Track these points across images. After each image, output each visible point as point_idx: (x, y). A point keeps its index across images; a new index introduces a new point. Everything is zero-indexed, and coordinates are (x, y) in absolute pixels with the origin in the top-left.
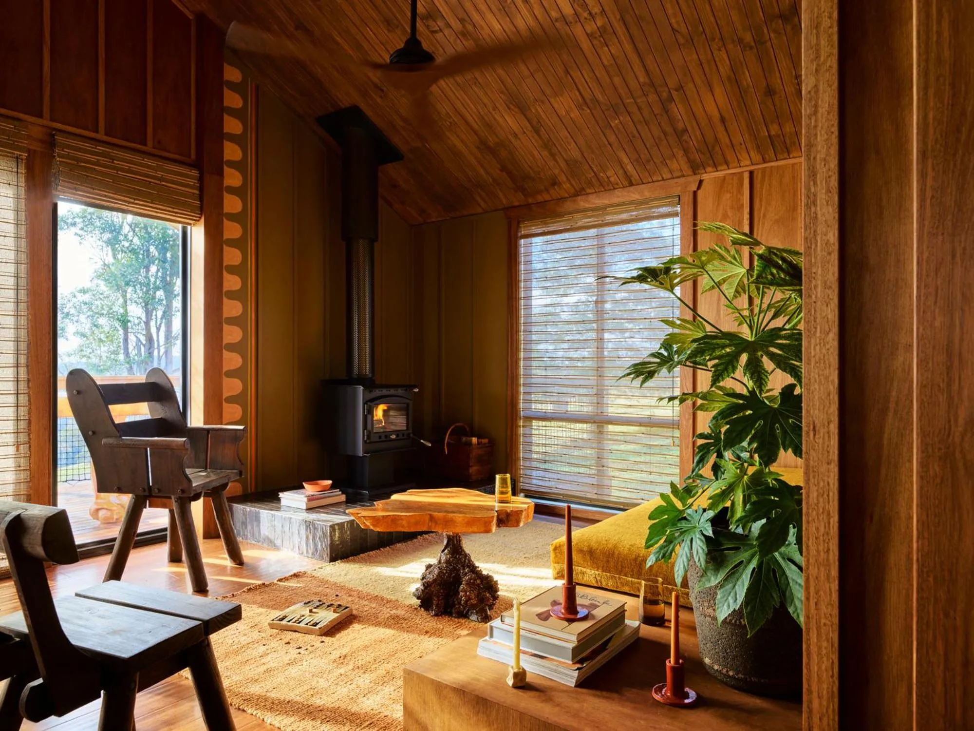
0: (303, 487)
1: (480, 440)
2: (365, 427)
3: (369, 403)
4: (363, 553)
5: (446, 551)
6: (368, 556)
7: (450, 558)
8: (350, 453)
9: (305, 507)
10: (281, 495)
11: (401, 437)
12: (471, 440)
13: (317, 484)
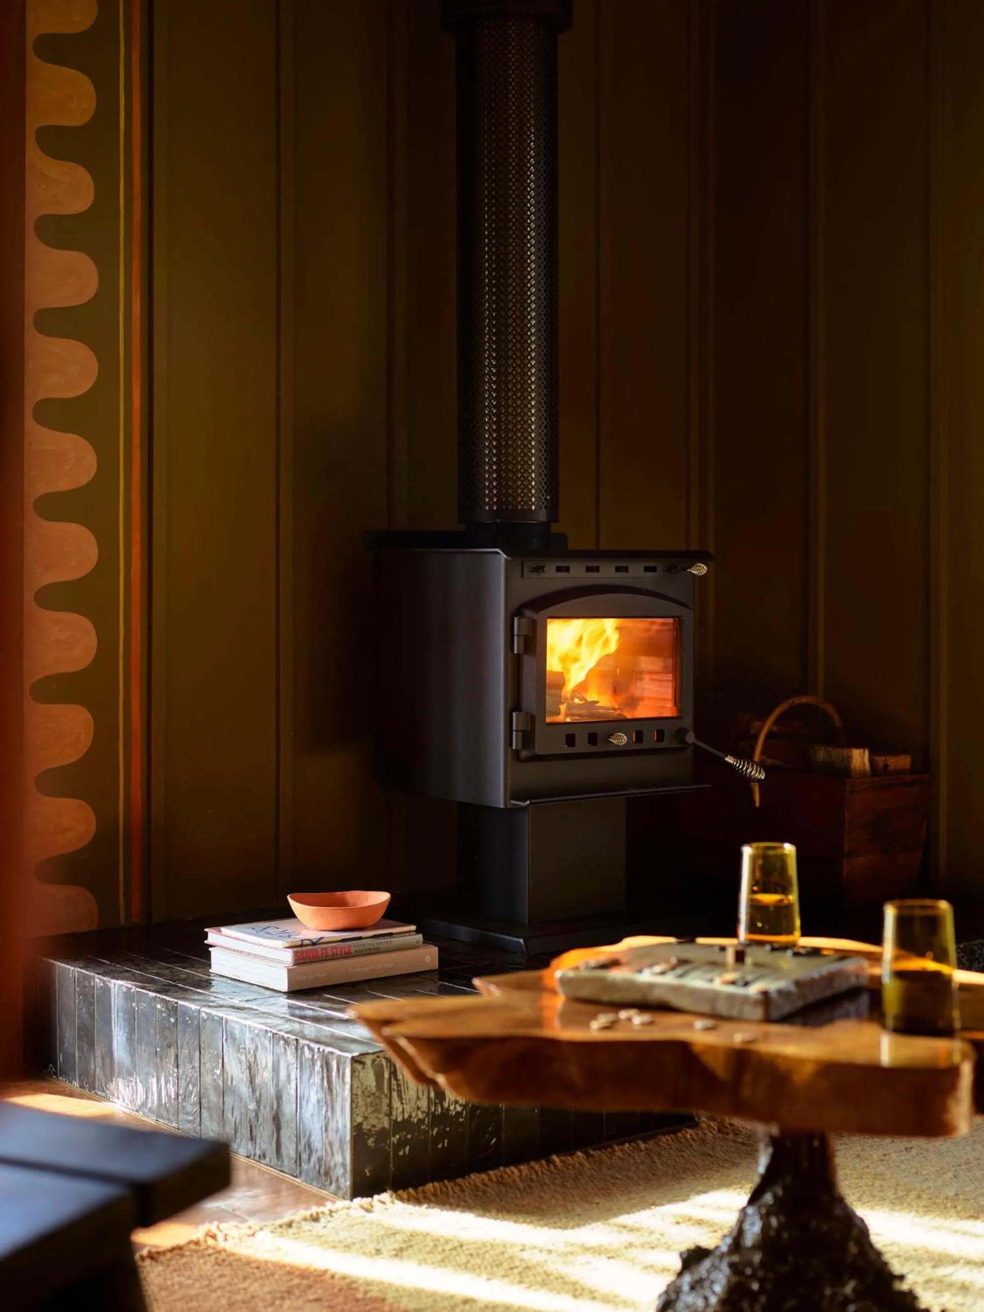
0: (289, 914)
1: (880, 760)
2: (515, 704)
3: (528, 613)
4: (480, 1170)
5: (768, 1198)
6: (501, 1182)
7: (781, 1228)
8: (462, 795)
9: (285, 988)
10: (213, 936)
11: (650, 741)
12: (850, 758)
13: (342, 903)
